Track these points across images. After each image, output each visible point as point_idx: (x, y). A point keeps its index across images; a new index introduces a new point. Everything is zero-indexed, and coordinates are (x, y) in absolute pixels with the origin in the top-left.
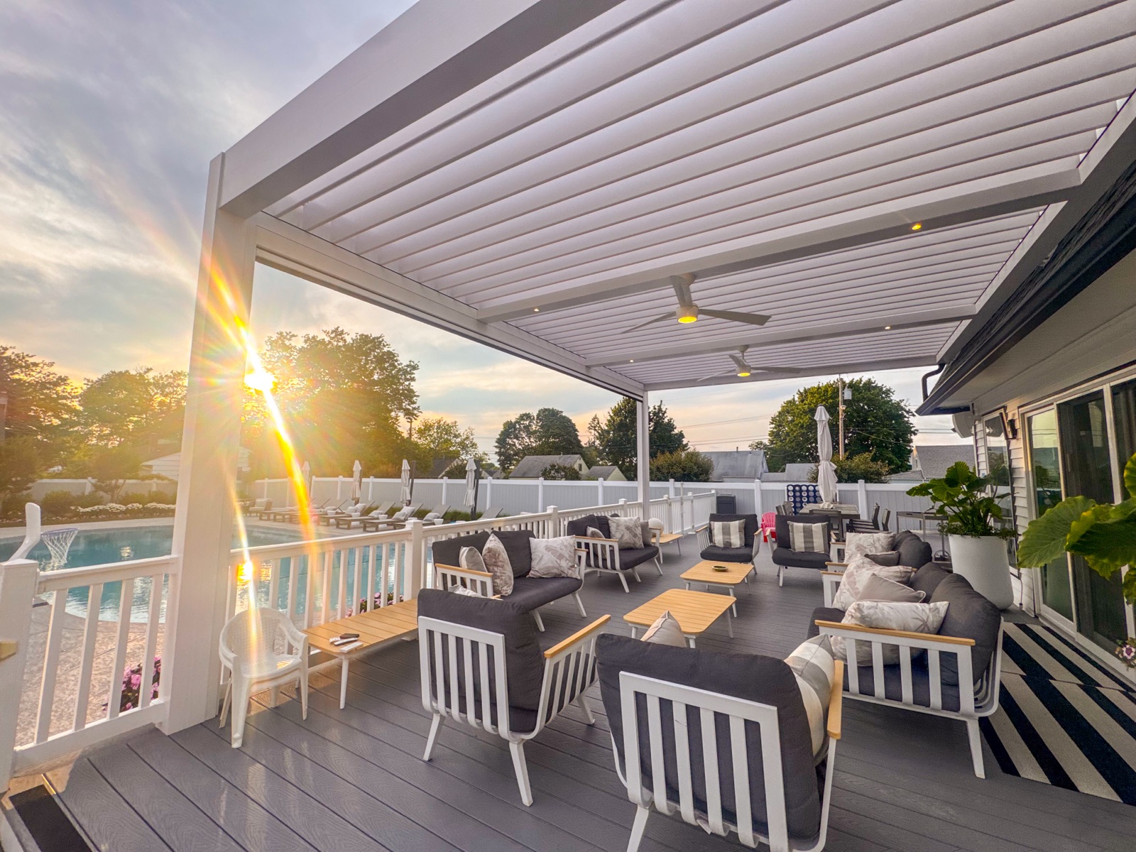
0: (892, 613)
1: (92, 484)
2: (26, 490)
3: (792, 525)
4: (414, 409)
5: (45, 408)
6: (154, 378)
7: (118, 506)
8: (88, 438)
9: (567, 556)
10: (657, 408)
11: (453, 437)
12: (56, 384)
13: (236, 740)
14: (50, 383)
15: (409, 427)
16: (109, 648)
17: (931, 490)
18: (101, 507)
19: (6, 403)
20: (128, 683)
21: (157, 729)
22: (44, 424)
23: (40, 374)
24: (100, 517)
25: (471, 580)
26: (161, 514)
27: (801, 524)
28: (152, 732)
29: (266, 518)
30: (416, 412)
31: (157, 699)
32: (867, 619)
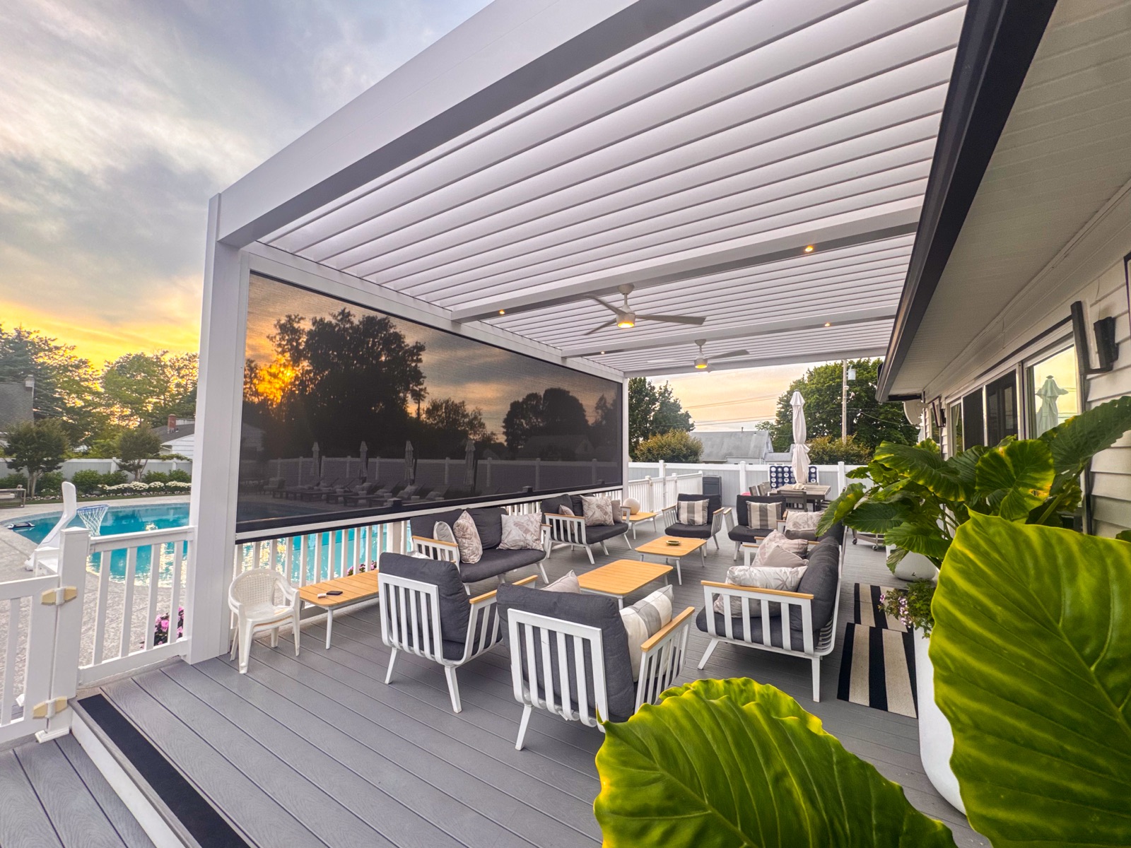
0: (758, 575)
1: (117, 464)
2: (57, 469)
3: (750, 505)
4: (421, 390)
5: (69, 390)
6: (170, 361)
7: (141, 484)
8: (110, 419)
9: (532, 530)
10: (663, 388)
11: (462, 417)
12: (78, 367)
13: (242, 667)
14: (72, 366)
15: (417, 407)
16: (141, 607)
17: (868, 474)
18: (126, 485)
19: (33, 386)
20: (159, 627)
21: (183, 661)
22: (68, 405)
23: (63, 358)
24: (125, 494)
25: (441, 549)
26: (181, 491)
27: (758, 504)
28: (180, 662)
29: (279, 496)
30: (422, 393)
31: (181, 638)
32: (737, 579)
